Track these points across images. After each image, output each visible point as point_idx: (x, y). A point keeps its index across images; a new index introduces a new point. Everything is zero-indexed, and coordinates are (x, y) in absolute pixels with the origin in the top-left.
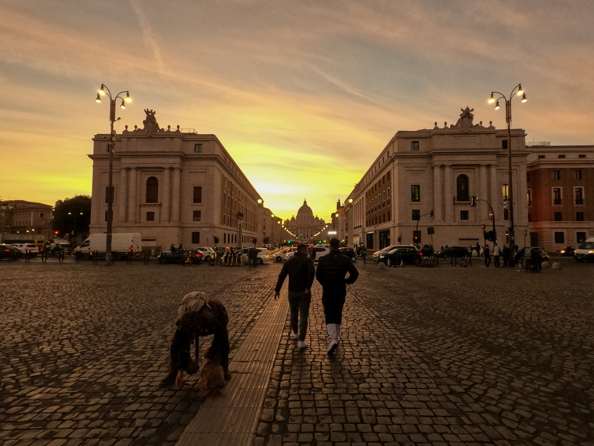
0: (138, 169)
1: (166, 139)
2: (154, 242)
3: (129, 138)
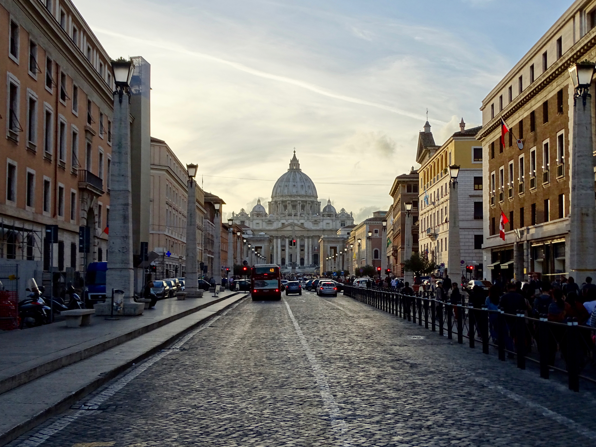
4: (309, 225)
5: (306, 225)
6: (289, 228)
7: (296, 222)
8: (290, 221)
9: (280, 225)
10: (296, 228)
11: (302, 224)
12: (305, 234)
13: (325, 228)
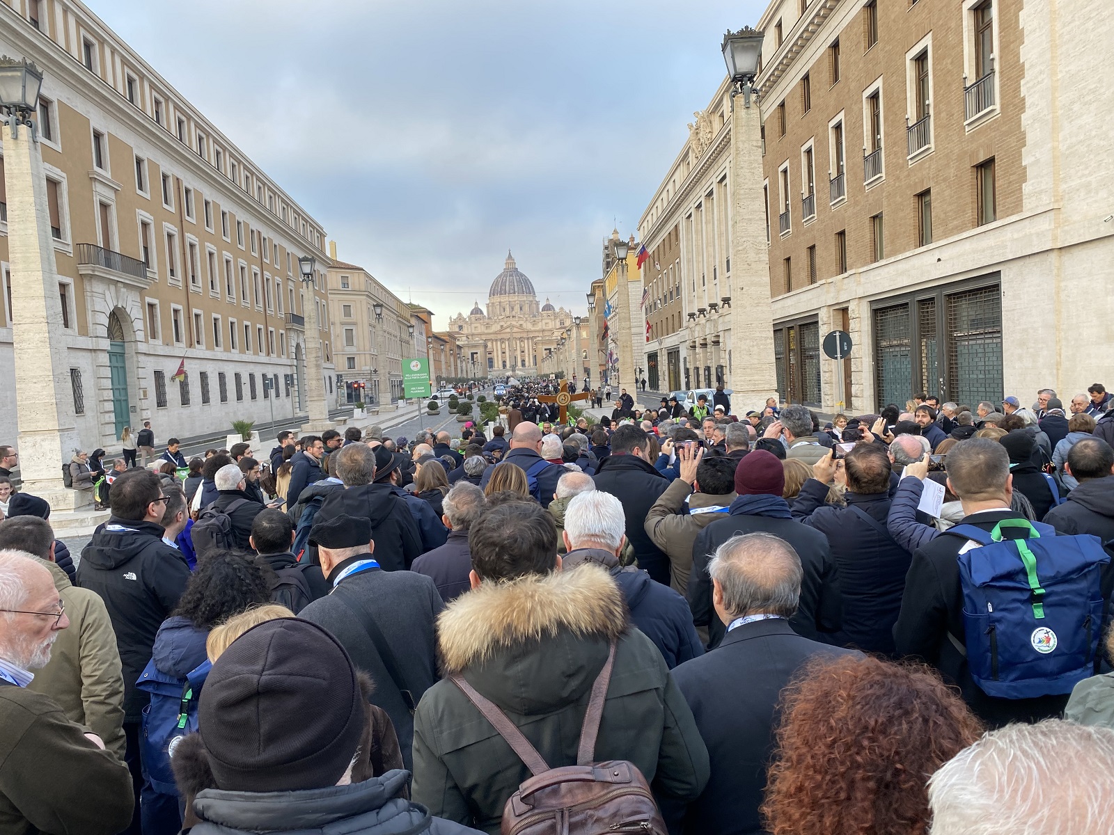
4: (528, 326)
5: (524, 326)
6: (508, 330)
7: (514, 323)
8: (509, 323)
9: (499, 328)
10: (515, 330)
11: (521, 325)
12: (525, 335)
13: (544, 328)
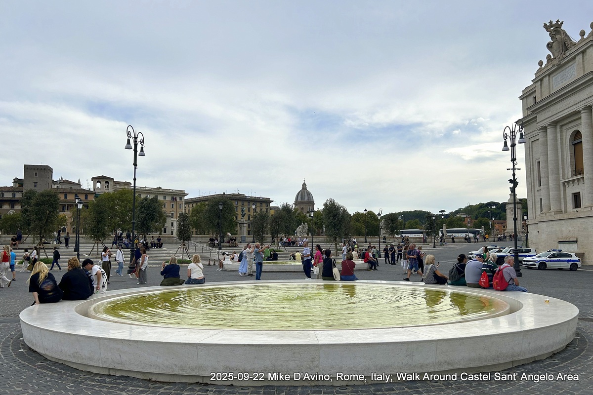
0: (555, 124)
1: (577, 58)
2: (576, 245)
3: (541, 80)
